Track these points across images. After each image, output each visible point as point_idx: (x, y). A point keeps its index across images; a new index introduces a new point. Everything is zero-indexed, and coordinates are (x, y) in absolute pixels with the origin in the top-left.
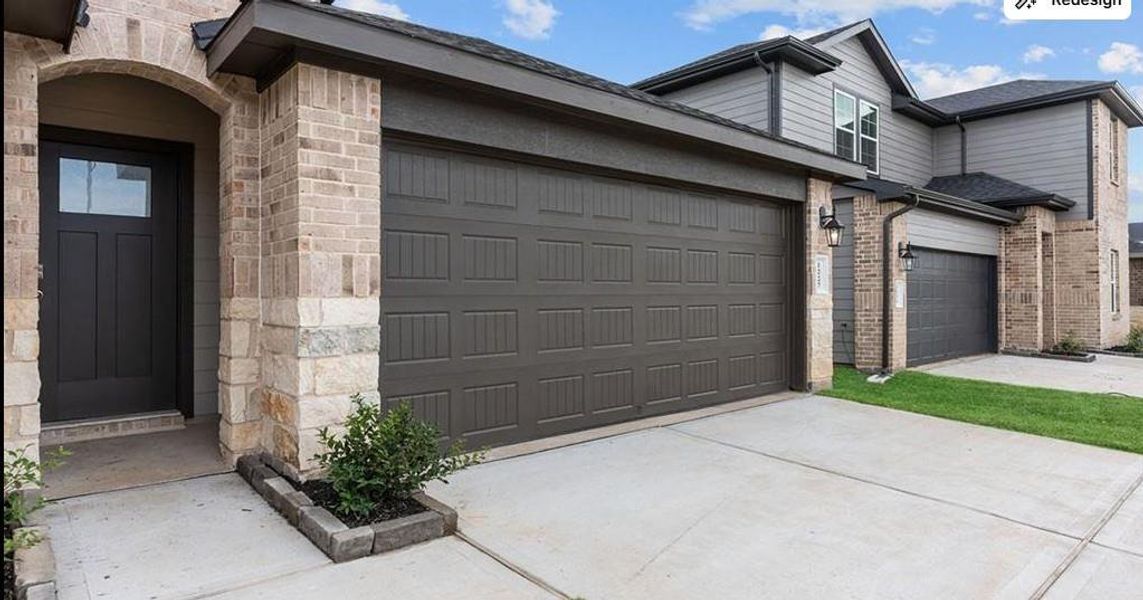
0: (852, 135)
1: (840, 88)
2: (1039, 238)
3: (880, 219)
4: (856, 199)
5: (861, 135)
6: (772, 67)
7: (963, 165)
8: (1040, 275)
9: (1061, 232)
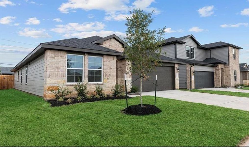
0: (189, 53)
1: (187, 46)
2: (220, 69)
3: (190, 67)
4: (187, 64)
5: (191, 53)
6: (175, 44)
7: (211, 56)
8: (220, 75)
9: (225, 68)
